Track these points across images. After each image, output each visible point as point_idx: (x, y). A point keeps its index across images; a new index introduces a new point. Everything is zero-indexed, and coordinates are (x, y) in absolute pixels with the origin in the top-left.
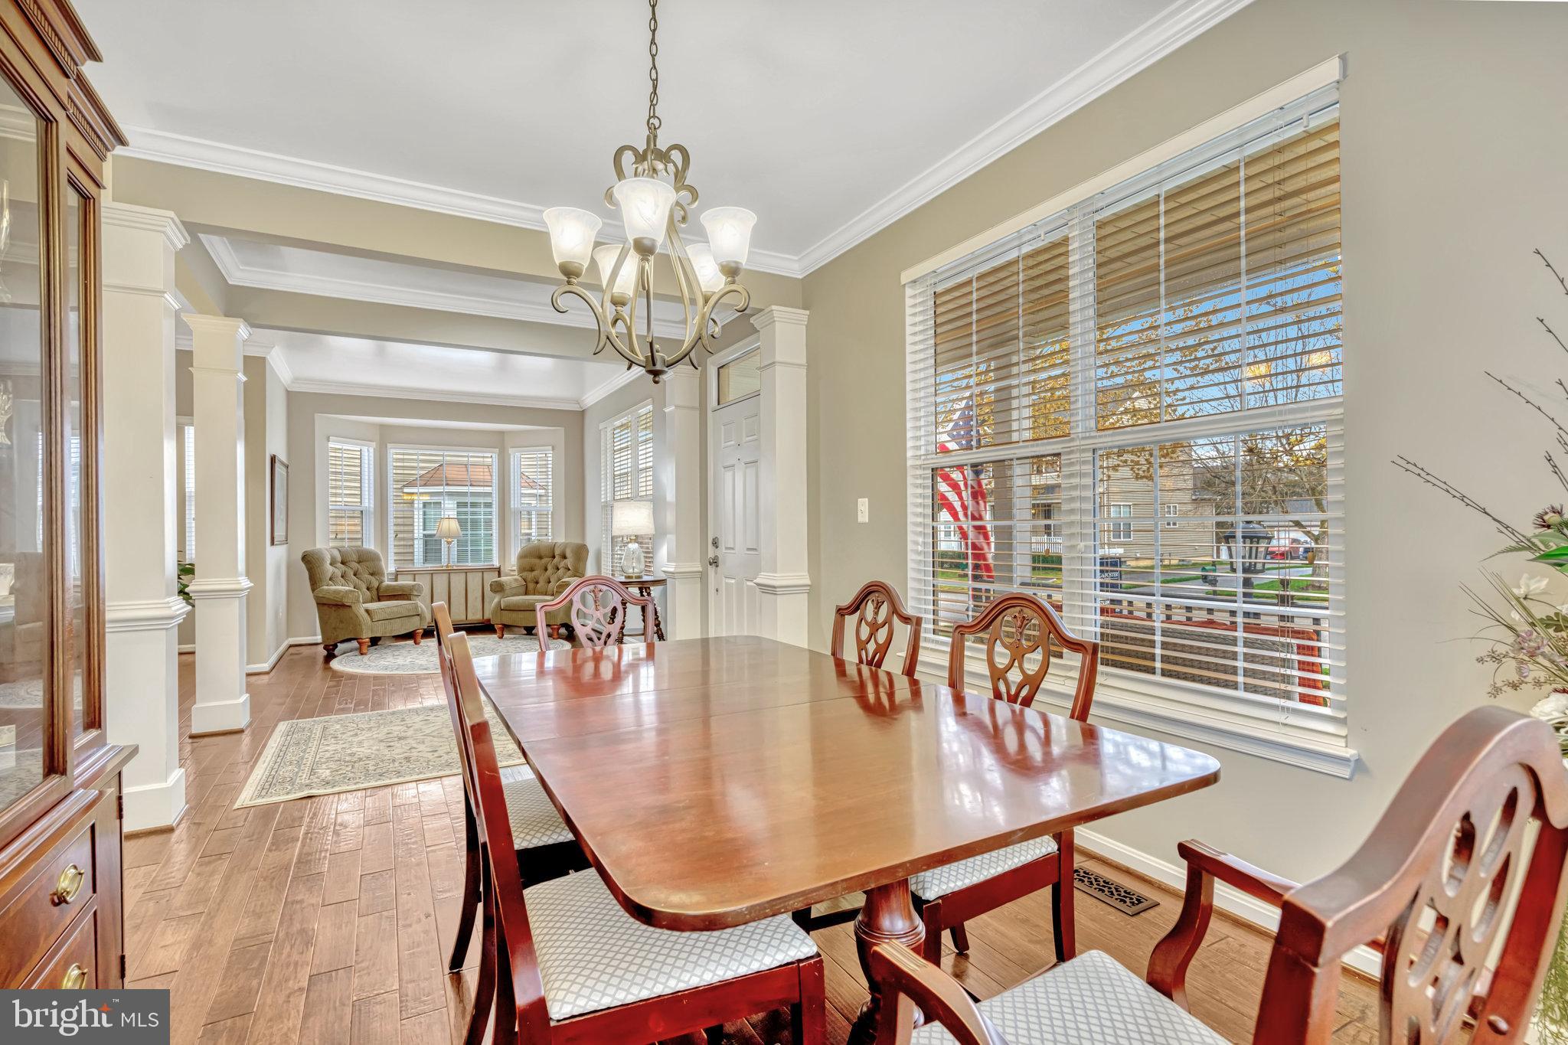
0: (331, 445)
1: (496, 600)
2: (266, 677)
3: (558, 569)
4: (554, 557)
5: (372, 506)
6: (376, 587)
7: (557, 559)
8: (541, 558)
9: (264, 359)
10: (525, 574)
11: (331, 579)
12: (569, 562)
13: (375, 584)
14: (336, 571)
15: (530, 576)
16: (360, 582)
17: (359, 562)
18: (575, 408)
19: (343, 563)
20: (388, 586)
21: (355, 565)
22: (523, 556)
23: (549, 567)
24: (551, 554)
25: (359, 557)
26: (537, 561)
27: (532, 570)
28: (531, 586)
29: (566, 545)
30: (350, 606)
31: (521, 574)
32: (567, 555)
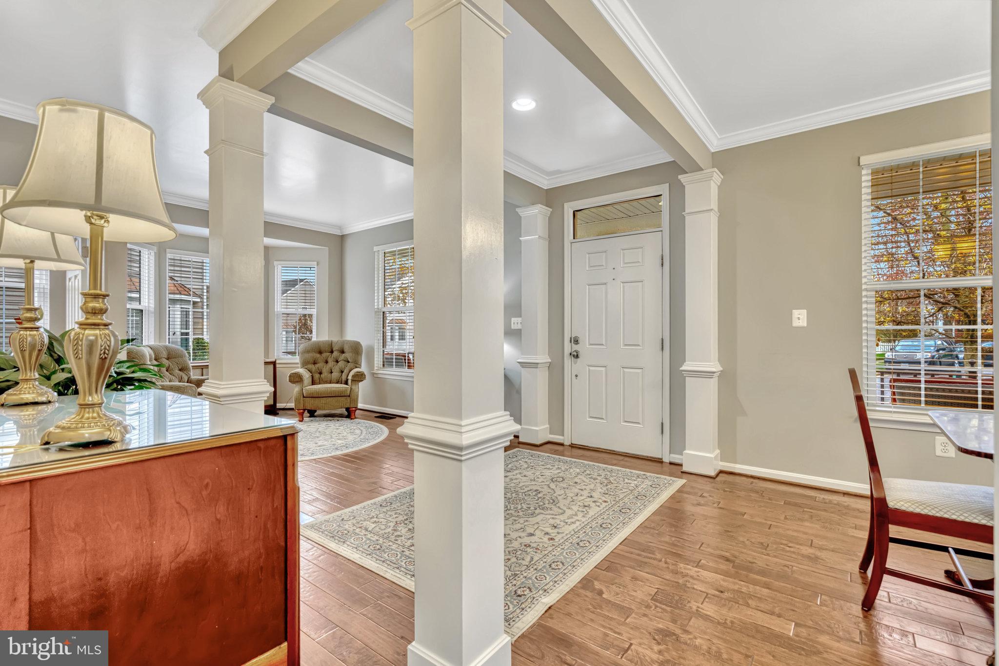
3: (337, 362)
4: (332, 352)
5: (152, 306)
7: (335, 354)
8: (320, 352)
10: (310, 366)
12: (348, 355)
15: (314, 368)
18: (338, 232)
22: (305, 353)
23: (330, 360)
24: (330, 350)
25: (167, 354)
26: (318, 355)
27: (315, 363)
28: (317, 376)
29: (343, 342)
31: (306, 367)
32: (345, 350)
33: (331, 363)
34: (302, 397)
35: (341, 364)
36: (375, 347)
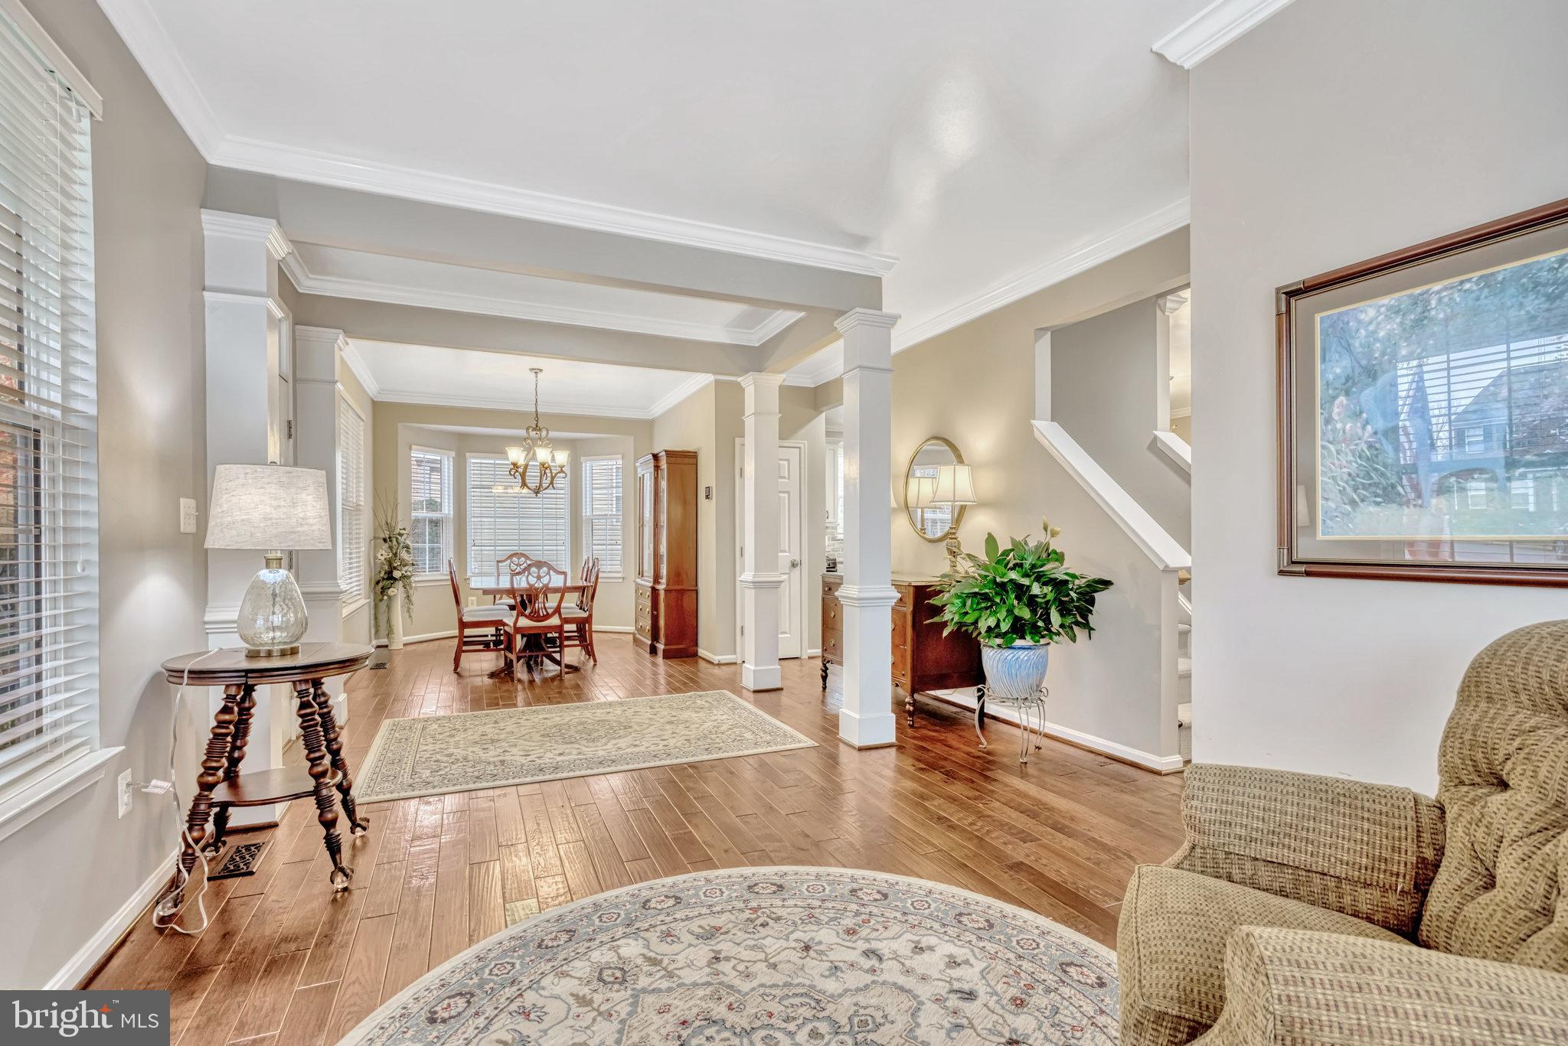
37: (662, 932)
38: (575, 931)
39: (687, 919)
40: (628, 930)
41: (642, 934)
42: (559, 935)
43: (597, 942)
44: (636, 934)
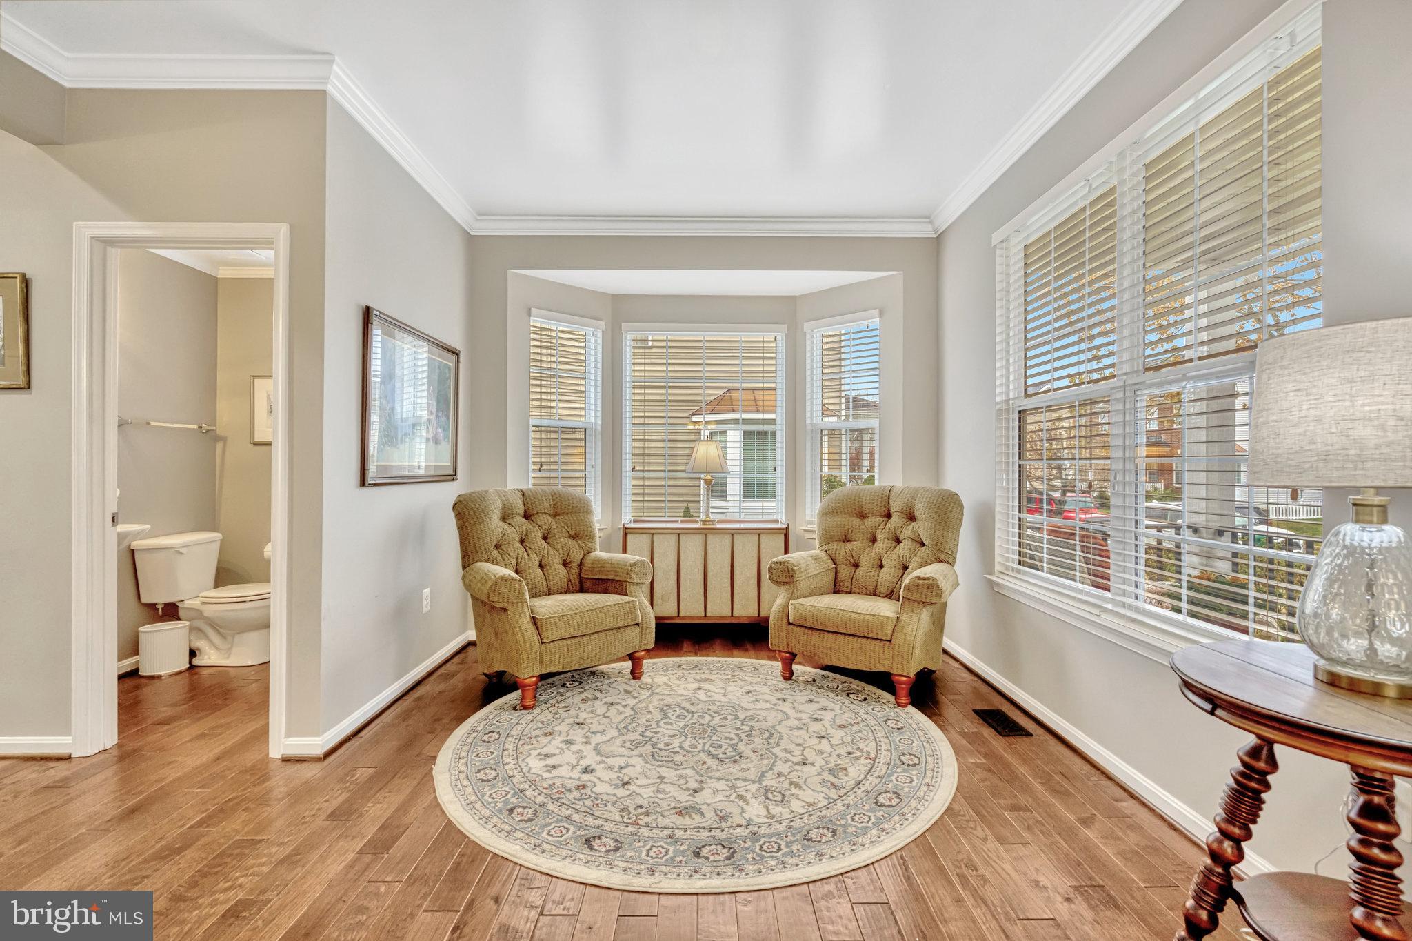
0: (535, 321)
1: (779, 601)
2: (318, 766)
3: (898, 541)
4: (887, 516)
5: (599, 421)
6: (578, 560)
7: (895, 519)
8: (862, 516)
9: (324, 93)
10: (833, 546)
11: (497, 547)
12: (923, 527)
13: (577, 555)
14: (509, 530)
15: (842, 550)
16: (552, 551)
17: (555, 515)
18: (923, 231)
19: (527, 516)
20: (598, 560)
21: (545, 520)
22: (827, 513)
23: (880, 536)
24: (883, 510)
25: (555, 506)
26: (856, 521)
27: (846, 540)
28: (845, 571)
29: (915, 493)
30: (505, 610)
31: (826, 547)
32: (917, 514)
33: (882, 543)
34: (785, 622)
35: (905, 547)
36: (998, 509)
37: (726, 821)
38: (804, 839)
39: (700, 828)
40: (756, 829)
41: (744, 823)
42: (819, 839)
43: (784, 824)
44: (749, 823)
